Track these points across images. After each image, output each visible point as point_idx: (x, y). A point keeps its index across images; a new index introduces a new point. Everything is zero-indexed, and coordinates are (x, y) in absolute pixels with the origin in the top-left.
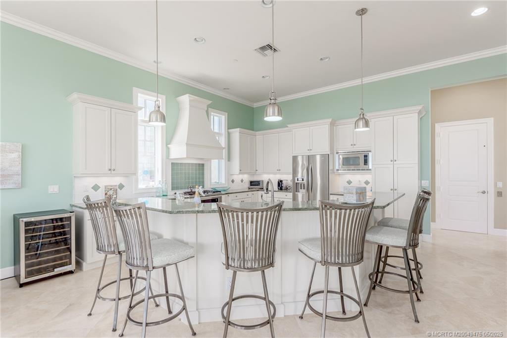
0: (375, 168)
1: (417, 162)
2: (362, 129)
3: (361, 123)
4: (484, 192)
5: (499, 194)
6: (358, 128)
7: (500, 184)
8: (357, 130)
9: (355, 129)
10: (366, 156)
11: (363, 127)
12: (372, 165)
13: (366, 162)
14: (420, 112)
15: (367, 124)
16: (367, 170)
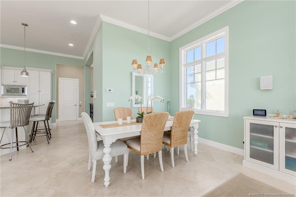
0: (29, 95)
1: (50, 93)
2: (24, 76)
3: (24, 73)
4: (76, 105)
5: (80, 106)
6: (22, 75)
7: (80, 102)
8: (21, 76)
9: (21, 75)
10: (23, 88)
11: (25, 75)
12: (27, 93)
13: (23, 91)
14: (51, 72)
15: (27, 74)
16: (24, 95)
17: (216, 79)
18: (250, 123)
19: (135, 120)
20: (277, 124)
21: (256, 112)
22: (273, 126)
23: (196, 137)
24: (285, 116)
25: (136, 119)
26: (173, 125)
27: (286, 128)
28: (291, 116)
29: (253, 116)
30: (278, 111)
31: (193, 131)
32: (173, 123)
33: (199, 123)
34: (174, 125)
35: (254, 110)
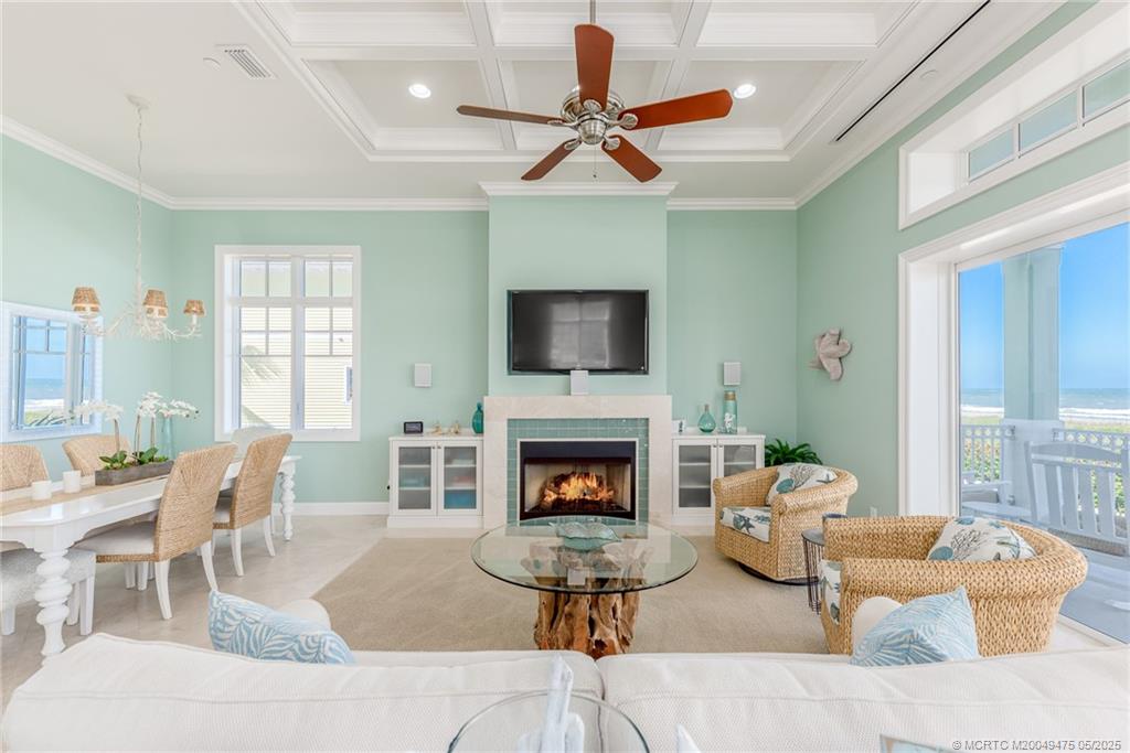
17: (331, 355)
18: (400, 448)
19: (91, 480)
20: (435, 444)
21: (409, 427)
22: (429, 448)
23: (289, 496)
24: (445, 430)
25: (94, 476)
26: (241, 474)
27: (446, 448)
28: (452, 430)
29: (403, 434)
30: (438, 422)
31: (281, 484)
32: (243, 468)
33: (297, 462)
34: (245, 472)
35: (405, 424)
